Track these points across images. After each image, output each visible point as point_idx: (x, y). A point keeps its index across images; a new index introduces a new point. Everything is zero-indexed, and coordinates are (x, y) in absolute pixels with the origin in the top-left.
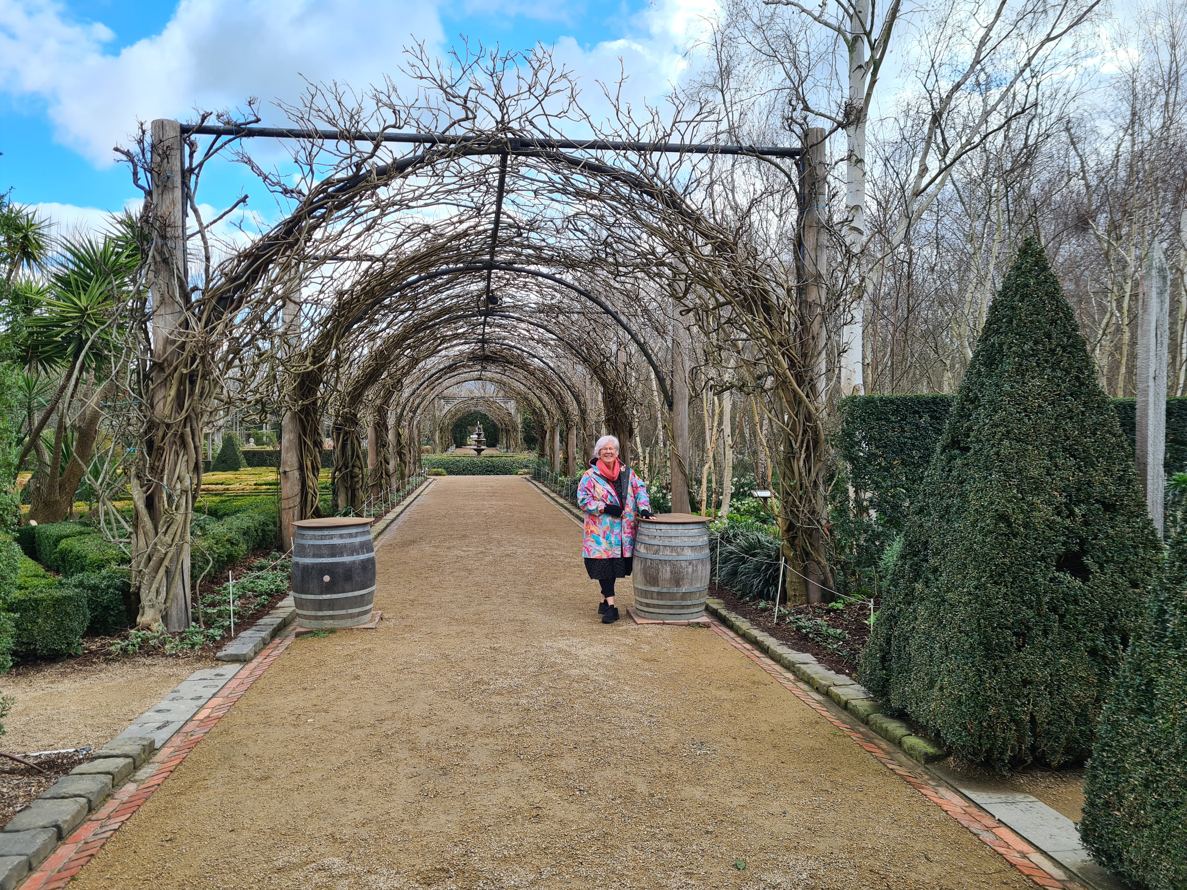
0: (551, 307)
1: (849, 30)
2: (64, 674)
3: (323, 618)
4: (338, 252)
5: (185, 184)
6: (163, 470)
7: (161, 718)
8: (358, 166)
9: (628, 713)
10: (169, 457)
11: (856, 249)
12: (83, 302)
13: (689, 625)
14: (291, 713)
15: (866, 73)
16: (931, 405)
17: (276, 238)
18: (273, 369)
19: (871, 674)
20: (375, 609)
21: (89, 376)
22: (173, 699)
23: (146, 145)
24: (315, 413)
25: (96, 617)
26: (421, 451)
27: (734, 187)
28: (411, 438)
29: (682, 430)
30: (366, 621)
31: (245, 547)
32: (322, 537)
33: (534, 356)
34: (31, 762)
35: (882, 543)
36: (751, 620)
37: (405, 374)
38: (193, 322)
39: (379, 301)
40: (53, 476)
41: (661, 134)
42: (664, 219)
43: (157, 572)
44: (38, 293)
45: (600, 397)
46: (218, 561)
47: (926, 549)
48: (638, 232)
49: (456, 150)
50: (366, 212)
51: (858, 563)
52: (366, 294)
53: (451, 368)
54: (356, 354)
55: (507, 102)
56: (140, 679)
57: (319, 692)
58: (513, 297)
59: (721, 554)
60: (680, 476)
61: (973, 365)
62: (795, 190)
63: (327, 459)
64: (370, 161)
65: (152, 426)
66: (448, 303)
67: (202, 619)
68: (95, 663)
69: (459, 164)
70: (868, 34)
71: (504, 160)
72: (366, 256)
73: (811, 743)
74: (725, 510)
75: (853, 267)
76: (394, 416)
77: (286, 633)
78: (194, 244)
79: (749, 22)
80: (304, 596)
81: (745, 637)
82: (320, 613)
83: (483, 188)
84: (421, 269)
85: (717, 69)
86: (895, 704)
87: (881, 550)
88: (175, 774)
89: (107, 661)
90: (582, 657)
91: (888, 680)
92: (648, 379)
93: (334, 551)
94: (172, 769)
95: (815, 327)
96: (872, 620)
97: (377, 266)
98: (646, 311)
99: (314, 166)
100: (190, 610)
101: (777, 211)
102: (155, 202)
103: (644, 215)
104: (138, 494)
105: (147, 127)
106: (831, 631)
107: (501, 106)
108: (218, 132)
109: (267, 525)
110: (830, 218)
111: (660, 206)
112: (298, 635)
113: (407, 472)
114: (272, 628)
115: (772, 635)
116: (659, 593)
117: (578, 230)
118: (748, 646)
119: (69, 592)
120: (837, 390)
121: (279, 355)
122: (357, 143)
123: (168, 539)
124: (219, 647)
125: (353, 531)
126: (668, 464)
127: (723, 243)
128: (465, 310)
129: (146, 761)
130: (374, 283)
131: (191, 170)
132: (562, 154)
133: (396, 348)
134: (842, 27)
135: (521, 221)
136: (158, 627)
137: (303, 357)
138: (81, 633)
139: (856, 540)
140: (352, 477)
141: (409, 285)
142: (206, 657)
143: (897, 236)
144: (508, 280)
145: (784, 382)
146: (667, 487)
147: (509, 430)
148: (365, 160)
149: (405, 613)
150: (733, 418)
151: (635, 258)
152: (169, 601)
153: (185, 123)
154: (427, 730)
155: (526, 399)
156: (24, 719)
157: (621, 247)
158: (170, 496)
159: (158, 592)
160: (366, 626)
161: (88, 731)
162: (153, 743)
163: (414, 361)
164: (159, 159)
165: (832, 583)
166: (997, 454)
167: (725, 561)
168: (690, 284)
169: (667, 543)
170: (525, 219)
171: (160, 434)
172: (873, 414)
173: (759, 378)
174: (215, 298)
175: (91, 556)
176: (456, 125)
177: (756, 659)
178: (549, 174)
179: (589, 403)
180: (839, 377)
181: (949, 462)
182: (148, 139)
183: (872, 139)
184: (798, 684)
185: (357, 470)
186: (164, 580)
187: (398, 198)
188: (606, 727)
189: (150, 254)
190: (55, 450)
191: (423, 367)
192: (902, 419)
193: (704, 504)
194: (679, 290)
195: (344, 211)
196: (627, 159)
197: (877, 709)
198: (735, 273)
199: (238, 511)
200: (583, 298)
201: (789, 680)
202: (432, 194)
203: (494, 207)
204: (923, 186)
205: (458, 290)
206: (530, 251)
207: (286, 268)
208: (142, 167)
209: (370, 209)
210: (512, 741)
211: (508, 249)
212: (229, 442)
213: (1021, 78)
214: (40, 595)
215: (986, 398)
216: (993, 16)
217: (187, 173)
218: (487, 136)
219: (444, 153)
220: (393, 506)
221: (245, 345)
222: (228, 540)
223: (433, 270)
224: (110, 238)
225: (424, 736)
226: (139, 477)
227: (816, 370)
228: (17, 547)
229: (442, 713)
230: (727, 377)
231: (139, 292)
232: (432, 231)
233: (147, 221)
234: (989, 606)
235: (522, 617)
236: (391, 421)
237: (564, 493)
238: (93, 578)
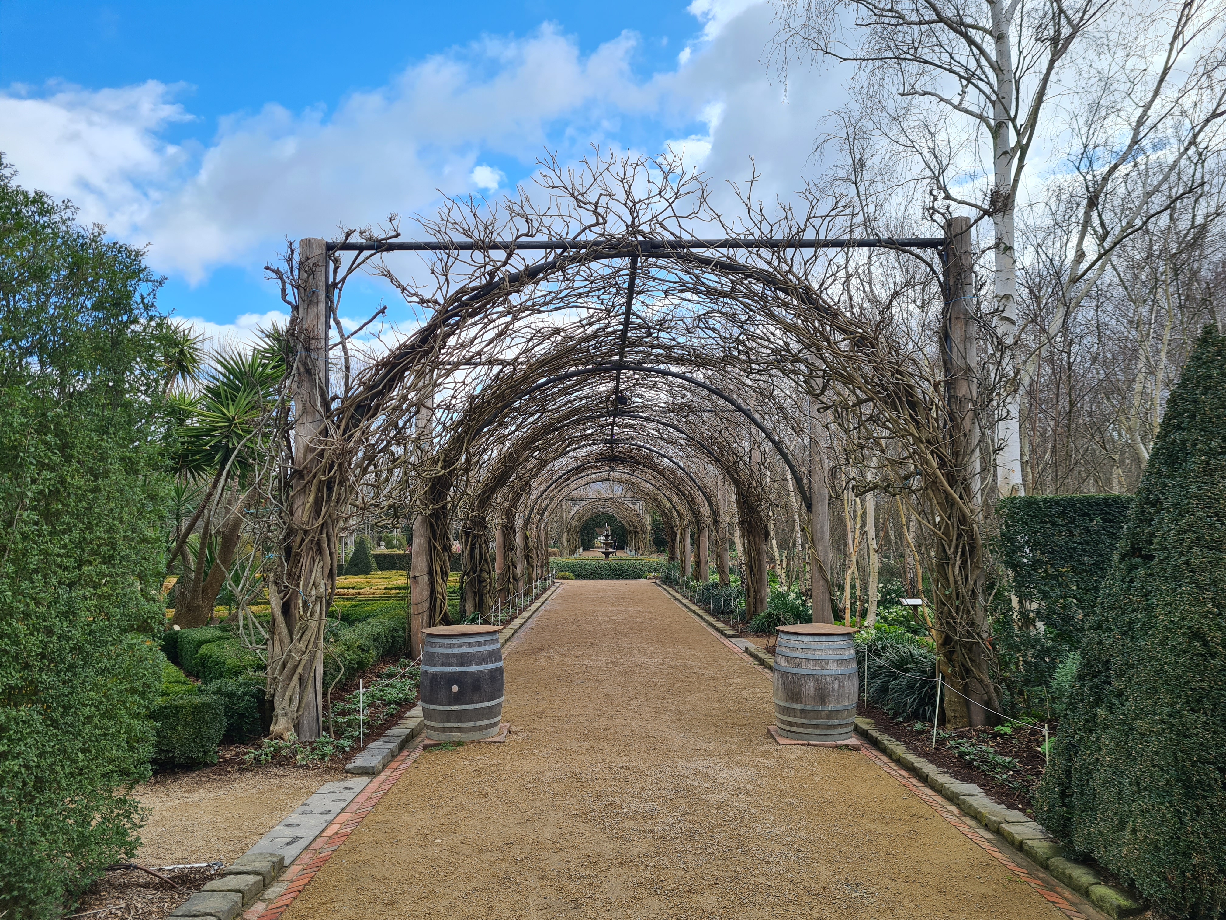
0: (681, 407)
1: (991, 116)
2: (199, 784)
3: (451, 730)
4: (472, 357)
5: (329, 298)
6: (299, 577)
7: (291, 833)
8: (492, 274)
9: (774, 846)
10: (305, 563)
11: (1009, 341)
12: (231, 412)
13: (836, 747)
14: (419, 832)
15: (1012, 158)
16: (1103, 507)
17: (412, 346)
18: (406, 474)
19: (1049, 811)
20: (502, 721)
21: (235, 484)
22: (303, 813)
23: (294, 262)
24: (445, 517)
25: (232, 724)
26: (548, 555)
27: (871, 279)
28: (539, 541)
29: (823, 532)
30: (494, 734)
31: (375, 653)
32: (451, 645)
33: (664, 456)
34: (165, 875)
35: (1053, 660)
36: (907, 744)
37: (533, 477)
38: (332, 430)
39: (509, 405)
40: (196, 581)
41: (794, 230)
42: (799, 316)
43: (290, 680)
44: (190, 404)
45: (733, 498)
46: (349, 668)
47: (1108, 669)
48: (772, 329)
49: (587, 254)
50: (498, 318)
51: (1027, 682)
52: (497, 398)
53: (579, 469)
54: (486, 457)
55: (637, 206)
56: (272, 790)
57: (447, 810)
58: (642, 397)
59: (869, 668)
60: (821, 582)
61: (1151, 464)
62: (939, 280)
63: (455, 561)
64: (503, 269)
65: (291, 532)
66: (577, 404)
67: (332, 729)
68: (229, 772)
69: (589, 268)
70: (1013, 120)
71: (634, 263)
72: (497, 360)
73: (983, 889)
74: (871, 620)
75: (1007, 360)
76: (522, 519)
77: (414, 745)
78: (335, 354)
79: (885, 114)
80: (432, 707)
81: (900, 762)
82: (448, 725)
83: (613, 290)
84: (550, 372)
85: (850, 162)
86: (1080, 846)
87: (1052, 667)
88: (304, 895)
89: (241, 771)
90: (720, 780)
91: (1069, 819)
92: (784, 479)
93: (463, 659)
94: (300, 888)
95: (967, 423)
96: (1046, 747)
97: (508, 370)
98: (781, 408)
99: (450, 277)
100: (321, 719)
101: (919, 303)
102: (300, 316)
103: (780, 312)
104: (275, 602)
105: (296, 246)
106: (999, 759)
107: (632, 210)
108: (360, 248)
109: (397, 631)
110: (978, 309)
111: (795, 302)
112: (426, 747)
113: (534, 576)
114: (401, 739)
115: (931, 762)
116: (802, 711)
117: (710, 329)
118: (904, 773)
119: (207, 699)
120: (993, 489)
121: (412, 460)
122: (491, 252)
123: (302, 646)
124: (348, 759)
125: (482, 639)
126: (808, 568)
127: (863, 338)
128: (593, 411)
129: (276, 879)
130: (504, 387)
131: (335, 285)
132: (693, 254)
133: (525, 450)
134: (985, 114)
135: (651, 321)
136: (290, 736)
137: (435, 461)
138: (218, 741)
139: (1023, 656)
140: (480, 582)
141: (539, 387)
142: (336, 769)
143: (1054, 326)
144: (637, 380)
145: (934, 482)
146: (808, 594)
147: (637, 531)
148: (498, 269)
149: (533, 726)
150: (876, 519)
151: (769, 355)
152: (301, 709)
153: (330, 241)
154: (557, 857)
155: (655, 500)
156: (160, 830)
157: (754, 344)
158: (305, 603)
159: (291, 700)
160: (494, 740)
161: (220, 845)
162: (282, 859)
163: (543, 464)
164: (305, 275)
165: (997, 703)
166: (1187, 563)
167: (873, 676)
168: (828, 381)
169: (809, 655)
170: (655, 318)
171: (298, 540)
172: (1036, 516)
173: (906, 478)
174: (354, 406)
175: (229, 661)
176: (587, 231)
177: (914, 788)
178: (680, 273)
179: (721, 504)
180: (995, 475)
181: (1130, 572)
182: (296, 258)
183: (1022, 225)
184: (964, 818)
185: (485, 575)
186: (298, 687)
187: (530, 303)
188: (750, 860)
189: (295, 366)
190: (199, 555)
191: (551, 469)
192: (1070, 523)
193: (848, 612)
194: (816, 387)
195: (477, 318)
196: (760, 256)
197: (1058, 852)
198: (876, 369)
199: (369, 617)
200: (715, 397)
201: (953, 814)
202: (563, 298)
203: (624, 308)
204: (1080, 272)
205: (587, 391)
206: (660, 351)
207: (420, 374)
208: (291, 284)
209: (502, 315)
210: (647, 873)
211: (637, 349)
212: (361, 546)
213: (1185, 157)
214: (181, 702)
215: (1170, 500)
216: (1151, 94)
217: (330, 288)
218: (618, 240)
219: (575, 258)
220: (521, 612)
221: (380, 452)
222: (359, 647)
223: (562, 372)
224: (258, 350)
225: (555, 863)
226: (276, 584)
227: (969, 470)
228: (162, 655)
229: (573, 838)
230: (869, 476)
231: (283, 401)
232: (562, 334)
233: (293, 335)
234: (1186, 736)
235: (655, 734)
236: (519, 524)
237: (696, 598)
238: (231, 685)
